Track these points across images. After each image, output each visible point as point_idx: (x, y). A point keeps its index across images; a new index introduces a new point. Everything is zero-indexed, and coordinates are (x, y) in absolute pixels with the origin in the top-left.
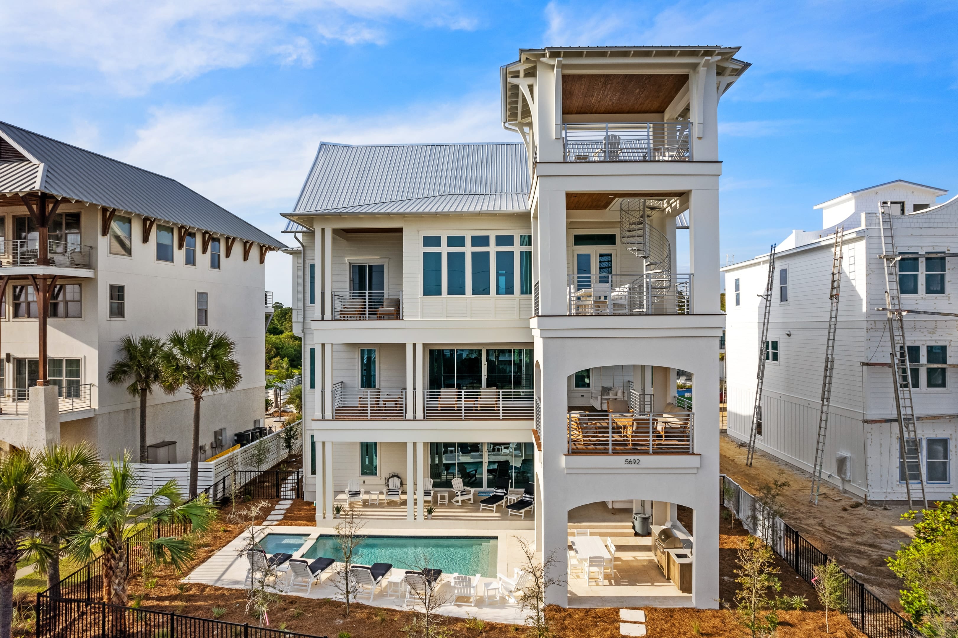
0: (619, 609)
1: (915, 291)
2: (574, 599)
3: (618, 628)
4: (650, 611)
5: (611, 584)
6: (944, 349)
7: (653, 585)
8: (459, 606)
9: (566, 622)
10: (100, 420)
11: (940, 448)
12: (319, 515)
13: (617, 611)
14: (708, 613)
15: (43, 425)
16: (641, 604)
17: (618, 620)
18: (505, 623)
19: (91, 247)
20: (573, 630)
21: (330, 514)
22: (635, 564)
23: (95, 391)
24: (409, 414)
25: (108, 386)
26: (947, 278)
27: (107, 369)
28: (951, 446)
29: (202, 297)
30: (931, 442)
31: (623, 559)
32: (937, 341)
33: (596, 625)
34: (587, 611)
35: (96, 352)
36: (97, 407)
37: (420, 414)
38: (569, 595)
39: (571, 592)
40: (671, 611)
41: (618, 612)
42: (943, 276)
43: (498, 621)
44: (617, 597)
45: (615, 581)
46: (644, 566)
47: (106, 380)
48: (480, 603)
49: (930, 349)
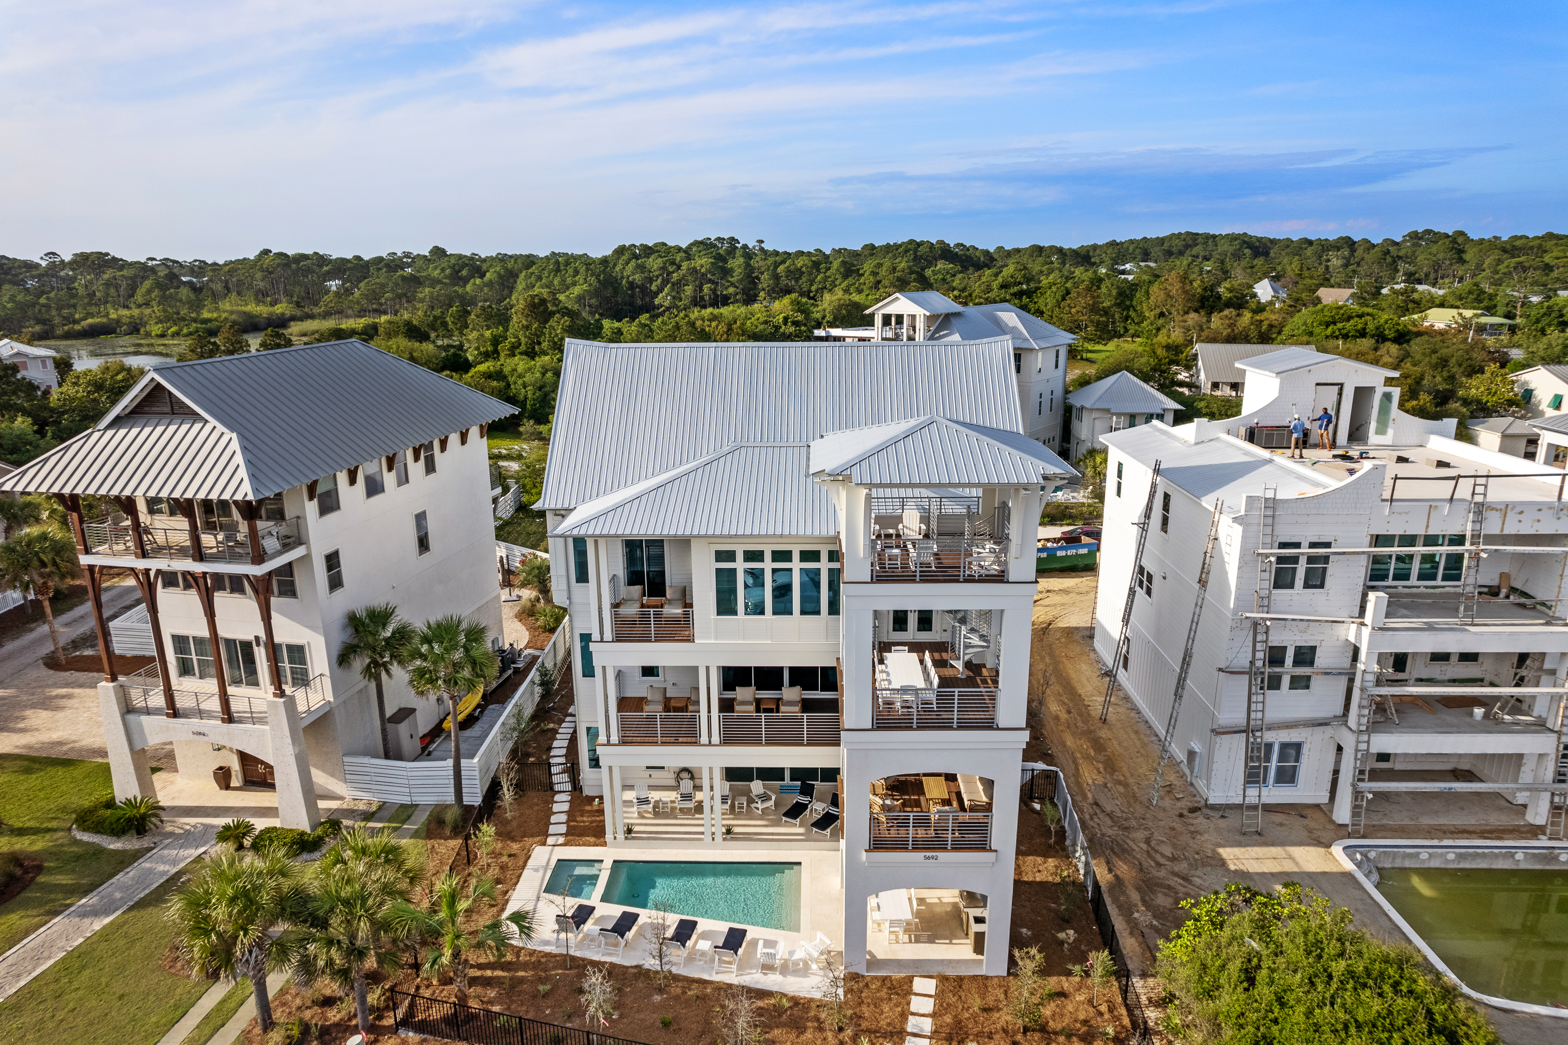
0: (913, 977)
1: (1291, 586)
2: (874, 963)
3: (909, 1004)
4: (943, 979)
5: (910, 942)
6: (1313, 649)
7: (951, 943)
8: (765, 974)
9: (863, 995)
10: (336, 712)
11: (1293, 752)
12: (609, 836)
13: (910, 980)
14: (995, 981)
15: (289, 740)
16: (934, 972)
17: (910, 992)
18: (808, 996)
19: (298, 517)
20: (869, 1006)
21: (621, 836)
22: (938, 910)
23: (327, 682)
24: (704, 739)
25: (338, 671)
26: (1329, 573)
27: (335, 654)
28: (1305, 750)
29: (421, 518)
30: (1284, 746)
31: (928, 901)
32: (1305, 641)
33: (890, 999)
34: (884, 979)
35: (322, 639)
36: (332, 700)
37: (716, 739)
38: (868, 957)
39: (870, 953)
40: (961, 979)
41: (911, 982)
42: (1325, 569)
43: (802, 995)
44: (914, 961)
45: (916, 936)
46: (947, 912)
47: (335, 666)
48: (785, 969)
49: (1299, 650)
